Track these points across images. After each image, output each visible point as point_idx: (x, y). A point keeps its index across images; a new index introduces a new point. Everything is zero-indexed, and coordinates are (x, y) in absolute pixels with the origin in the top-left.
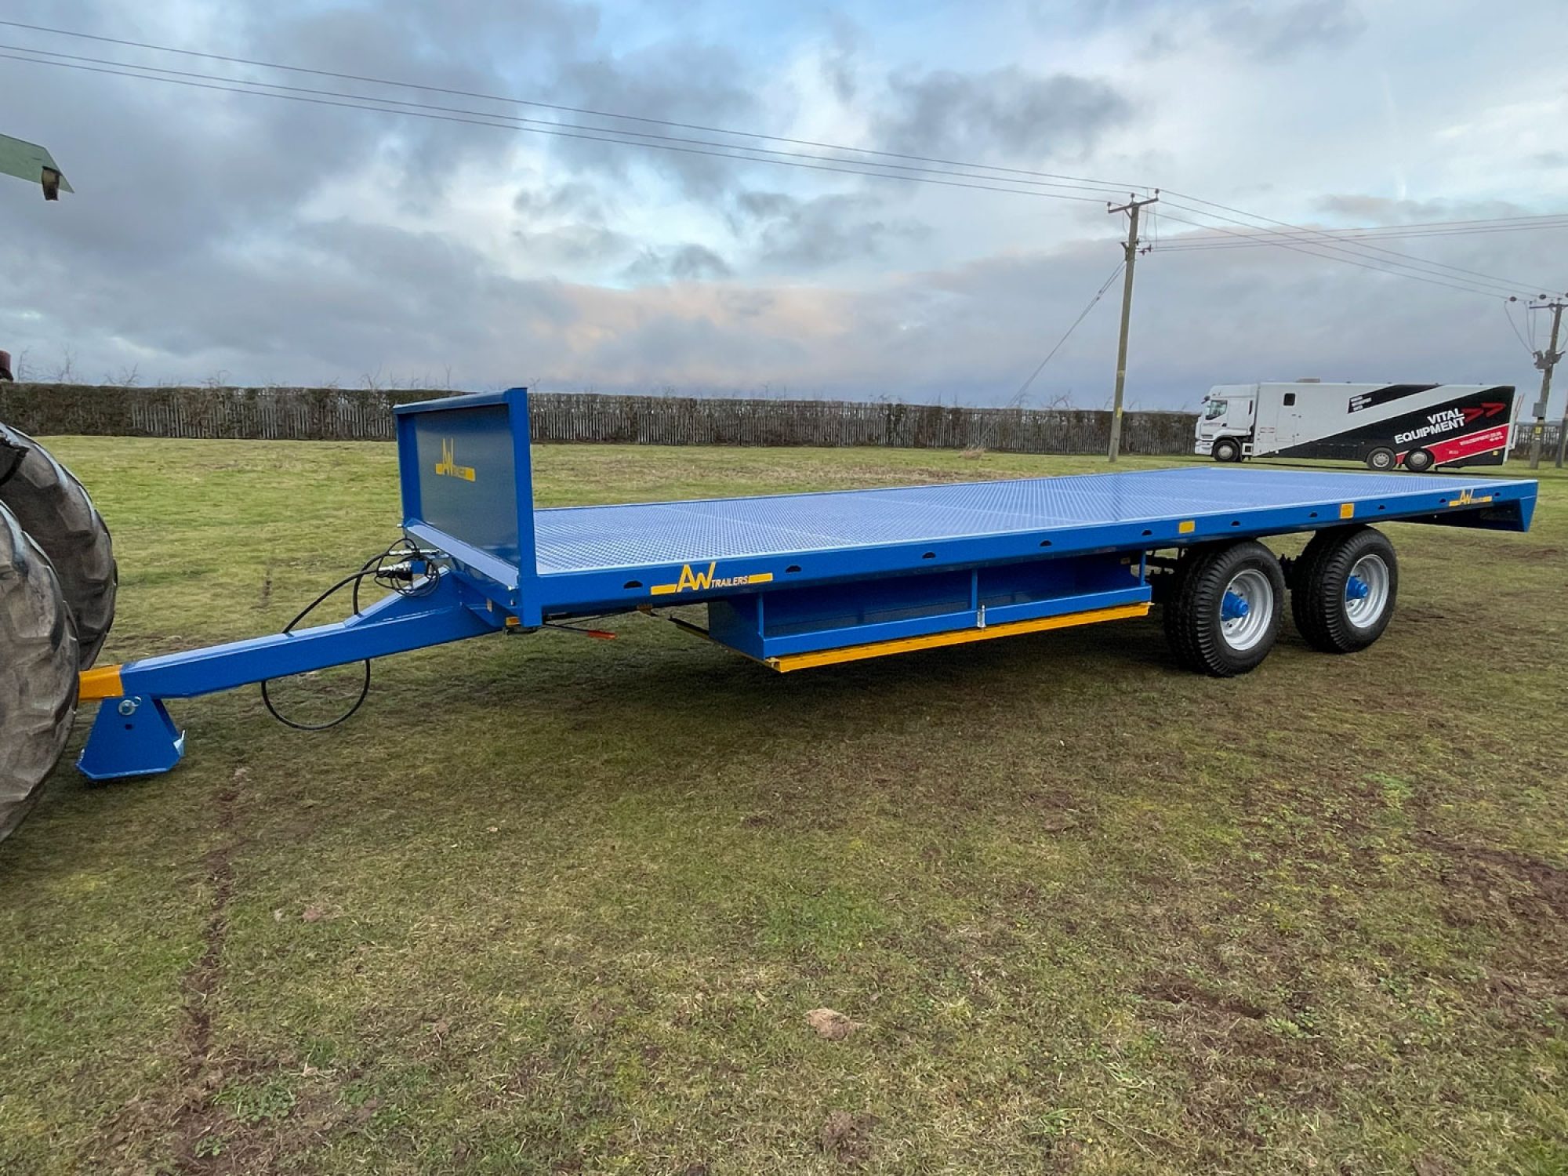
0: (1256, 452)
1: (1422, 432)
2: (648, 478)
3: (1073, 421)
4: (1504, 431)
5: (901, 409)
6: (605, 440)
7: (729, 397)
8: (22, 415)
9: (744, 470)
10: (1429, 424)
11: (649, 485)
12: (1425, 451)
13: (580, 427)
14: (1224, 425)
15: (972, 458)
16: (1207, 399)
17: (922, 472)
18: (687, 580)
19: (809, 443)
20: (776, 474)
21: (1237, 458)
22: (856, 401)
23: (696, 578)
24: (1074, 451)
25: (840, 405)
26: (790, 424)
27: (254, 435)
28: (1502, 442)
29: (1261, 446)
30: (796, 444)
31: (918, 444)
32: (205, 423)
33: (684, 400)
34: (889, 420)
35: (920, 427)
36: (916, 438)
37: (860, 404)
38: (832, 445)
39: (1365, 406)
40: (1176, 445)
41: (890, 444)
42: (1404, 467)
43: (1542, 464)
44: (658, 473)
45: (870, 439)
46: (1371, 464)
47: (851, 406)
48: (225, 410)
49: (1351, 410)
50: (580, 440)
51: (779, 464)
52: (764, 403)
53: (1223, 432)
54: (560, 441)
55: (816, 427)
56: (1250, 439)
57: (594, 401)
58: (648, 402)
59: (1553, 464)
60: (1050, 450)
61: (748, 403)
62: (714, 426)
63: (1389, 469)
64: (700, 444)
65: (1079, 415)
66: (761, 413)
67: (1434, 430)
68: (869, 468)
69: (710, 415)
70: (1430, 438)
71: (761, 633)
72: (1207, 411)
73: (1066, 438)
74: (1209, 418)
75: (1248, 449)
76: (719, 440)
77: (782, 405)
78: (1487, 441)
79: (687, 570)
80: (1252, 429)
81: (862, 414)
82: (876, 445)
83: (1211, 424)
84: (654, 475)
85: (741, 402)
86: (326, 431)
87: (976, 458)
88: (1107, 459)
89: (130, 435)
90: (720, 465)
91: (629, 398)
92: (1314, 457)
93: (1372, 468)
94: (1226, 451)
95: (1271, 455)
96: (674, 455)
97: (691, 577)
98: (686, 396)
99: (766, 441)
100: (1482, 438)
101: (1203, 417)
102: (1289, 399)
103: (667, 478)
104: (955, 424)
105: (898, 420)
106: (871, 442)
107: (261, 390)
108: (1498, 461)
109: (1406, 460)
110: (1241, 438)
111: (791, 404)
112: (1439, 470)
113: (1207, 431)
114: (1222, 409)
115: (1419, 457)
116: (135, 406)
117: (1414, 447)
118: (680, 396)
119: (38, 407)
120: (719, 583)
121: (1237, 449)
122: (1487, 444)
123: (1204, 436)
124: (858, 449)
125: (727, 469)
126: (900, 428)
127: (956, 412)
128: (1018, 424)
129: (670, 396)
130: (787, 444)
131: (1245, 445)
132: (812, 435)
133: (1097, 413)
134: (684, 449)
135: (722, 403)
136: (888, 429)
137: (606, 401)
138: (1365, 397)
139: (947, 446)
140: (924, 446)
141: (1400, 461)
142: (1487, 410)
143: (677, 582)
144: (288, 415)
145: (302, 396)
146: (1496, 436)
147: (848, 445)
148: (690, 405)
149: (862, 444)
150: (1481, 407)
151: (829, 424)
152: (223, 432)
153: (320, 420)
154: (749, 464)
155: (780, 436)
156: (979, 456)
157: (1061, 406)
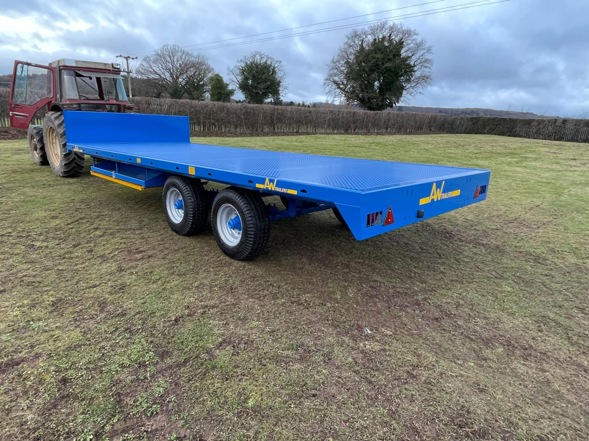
32: (541, 133)
86: (576, 140)
89: (515, 137)
116: (519, 125)
119: (488, 125)
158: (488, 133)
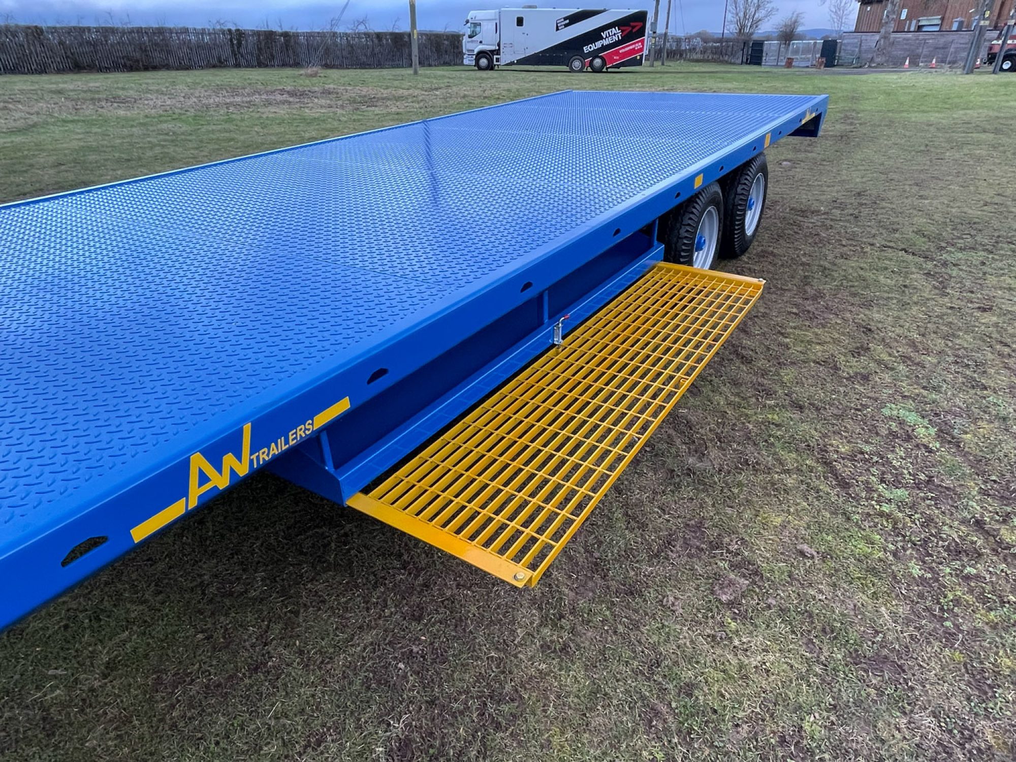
0: (503, 62)
1: (599, 44)
2: (17, 115)
3: (376, 41)
4: (642, 42)
5: (240, 34)
7: (74, 24)
9: (115, 99)
10: (602, 38)
11: (20, 124)
12: (601, 58)
14: (481, 42)
15: (311, 76)
16: (467, 22)
17: (282, 92)
18: (203, 479)
19: (167, 67)
20: (151, 103)
21: (490, 67)
22: (199, 27)
23: (219, 470)
24: (380, 65)
25: (186, 31)
26: (143, 49)
28: (641, 50)
29: (506, 57)
30: (155, 68)
31: (261, 65)
33: (29, 28)
34: (232, 44)
35: (260, 49)
36: (258, 59)
37: (203, 30)
38: (188, 68)
39: (566, 25)
40: (447, 58)
41: (237, 66)
42: (589, 69)
43: (656, 63)
44: (26, 109)
45: (220, 61)
46: (571, 68)
47: (196, 32)
49: (557, 29)
51: (148, 91)
52: (113, 31)
53: (481, 47)
55: (169, 52)
56: (498, 52)
59: (659, 63)
60: (363, 66)
61: (97, 30)
62: (69, 53)
63: (581, 71)
64: (59, 71)
65: (379, 36)
66: (112, 39)
67: (606, 42)
68: (234, 91)
69: (61, 43)
70: (604, 48)
71: (329, 467)
72: (469, 32)
73: (373, 55)
74: (470, 37)
75: (498, 60)
76: (77, 67)
77: (131, 31)
78: (634, 49)
79: (198, 462)
80: (499, 45)
81: (207, 39)
82: (226, 66)
83: (472, 42)
84: (21, 111)
85: (89, 29)
87: (315, 75)
88: (410, 71)
90: (89, 95)
92: (537, 64)
93: (572, 71)
94: (484, 62)
95: (512, 64)
96: (37, 86)
97: (209, 470)
98: (28, 24)
99: (125, 66)
100: (631, 47)
101: (467, 36)
102: (520, 22)
103: (38, 113)
104: (287, 45)
105: (239, 44)
106: (220, 64)
108: (639, 63)
109: (591, 64)
110: (492, 52)
111: (139, 31)
112: (609, 70)
113: (471, 47)
114: (478, 29)
115: (598, 62)
117: (595, 54)
118: (22, 23)
120: (265, 455)
121: (490, 61)
122: (633, 51)
123: (468, 51)
124: (212, 71)
125: (99, 100)
126: (242, 50)
127: (286, 35)
128: (336, 45)
129: (12, 23)
130: (146, 69)
131: (495, 57)
132: (167, 59)
133: (392, 34)
134: (44, 77)
135: (70, 31)
136: (233, 51)
138: (565, 19)
139: (284, 65)
140: (266, 66)
141: (587, 64)
142: (633, 27)
143: (185, 493)
146: (639, 46)
147: (202, 67)
148: (36, 33)
149: (214, 66)
150: (630, 26)
151: (180, 48)
154: (120, 93)
156: (317, 73)
157: (362, 29)
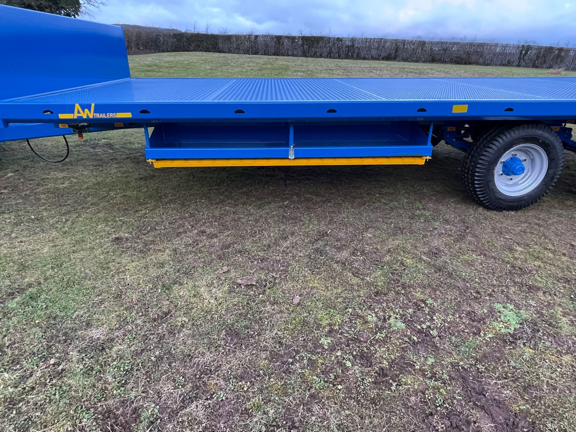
5: (529, 48)
6: (383, 59)
8: (189, 44)
13: (374, 52)
22: (505, 43)
23: (84, 111)
25: (497, 45)
26: (468, 54)
27: (256, 53)
30: (470, 63)
32: (241, 48)
33: (420, 42)
34: (521, 53)
35: (538, 57)
36: (534, 63)
41: (519, 66)
45: (509, 62)
47: (502, 46)
48: (247, 44)
50: (373, 58)
52: (458, 44)
54: (364, 59)
55: (482, 56)
57: (381, 42)
58: (404, 42)
61: (451, 44)
62: (432, 54)
64: (425, 62)
66: (455, 48)
69: (431, 48)
76: (433, 60)
77: (468, 44)
79: (78, 107)
81: (507, 50)
82: (511, 66)
86: (280, 53)
89: (219, 53)
91: (396, 40)
97: (81, 111)
99: (456, 61)
104: (559, 56)
105: (526, 53)
106: (509, 64)
107: (259, 36)
111: (472, 44)
116: (220, 41)
118: (419, 40)
119: (193, 42)
120: (98, 116)
124: (502, 67)
126: (526, 58)
129: (415, 39)
130: (465, 64)
132: (479, 59)
134: (417, 64)
135: (438, 44)
136: (520, 58)
137: (386, 41)
140: (537, 67)
143: (73, 112)
144: (267, 46)
145: (272, 37)
147: (496, 65)
148: (423, 44)
149: (504, 65)
151: (488, 54)
152: (247, 52)
153: (278, 48)
155: (463, 59)
156: (560, 72)
158: (195, 50)
